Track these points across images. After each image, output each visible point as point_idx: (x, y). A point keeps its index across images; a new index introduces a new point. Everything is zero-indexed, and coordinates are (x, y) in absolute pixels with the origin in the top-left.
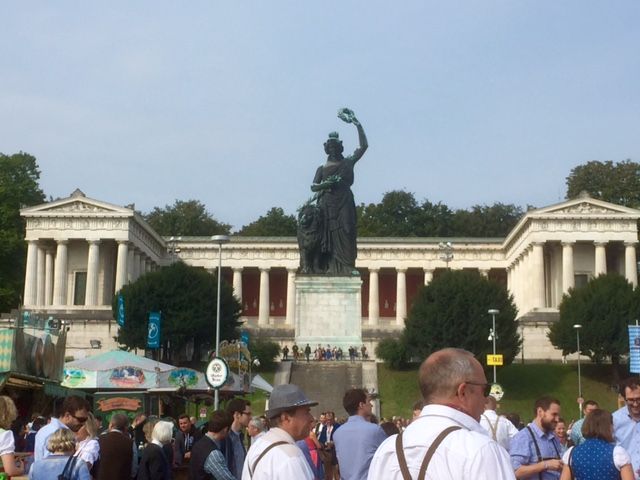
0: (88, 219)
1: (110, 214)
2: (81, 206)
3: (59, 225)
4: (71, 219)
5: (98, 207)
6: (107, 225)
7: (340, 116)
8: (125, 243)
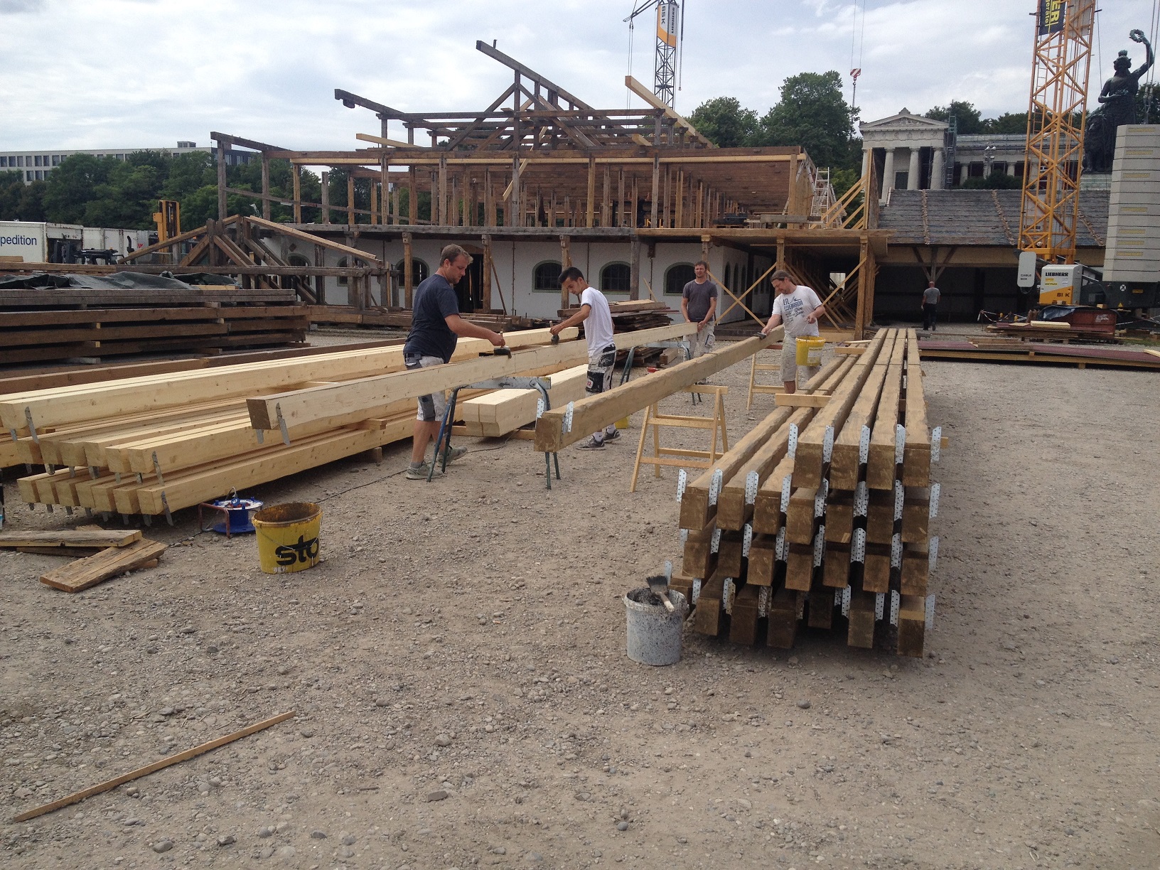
0: (910, 132)
1: (930, 127)
2: (907, 122)
3: (888, 137)
4: (897, 132)
5: (920, 122)
6: (926, 136)
7: (1133, 38)
8: (941, 149)
